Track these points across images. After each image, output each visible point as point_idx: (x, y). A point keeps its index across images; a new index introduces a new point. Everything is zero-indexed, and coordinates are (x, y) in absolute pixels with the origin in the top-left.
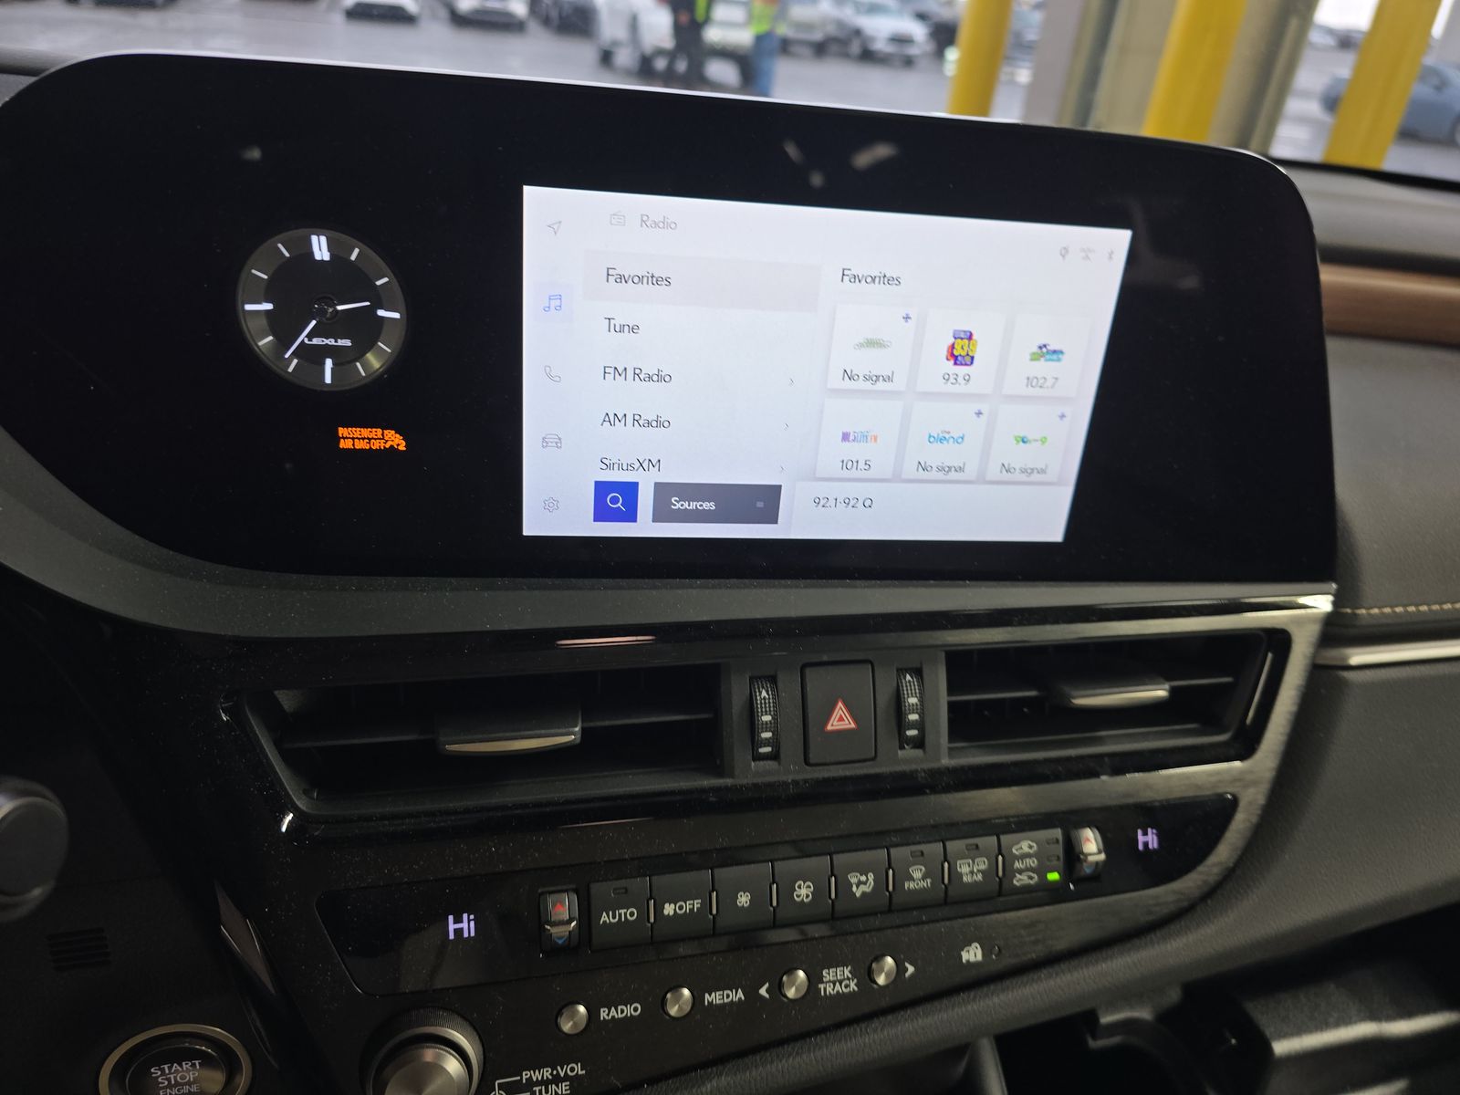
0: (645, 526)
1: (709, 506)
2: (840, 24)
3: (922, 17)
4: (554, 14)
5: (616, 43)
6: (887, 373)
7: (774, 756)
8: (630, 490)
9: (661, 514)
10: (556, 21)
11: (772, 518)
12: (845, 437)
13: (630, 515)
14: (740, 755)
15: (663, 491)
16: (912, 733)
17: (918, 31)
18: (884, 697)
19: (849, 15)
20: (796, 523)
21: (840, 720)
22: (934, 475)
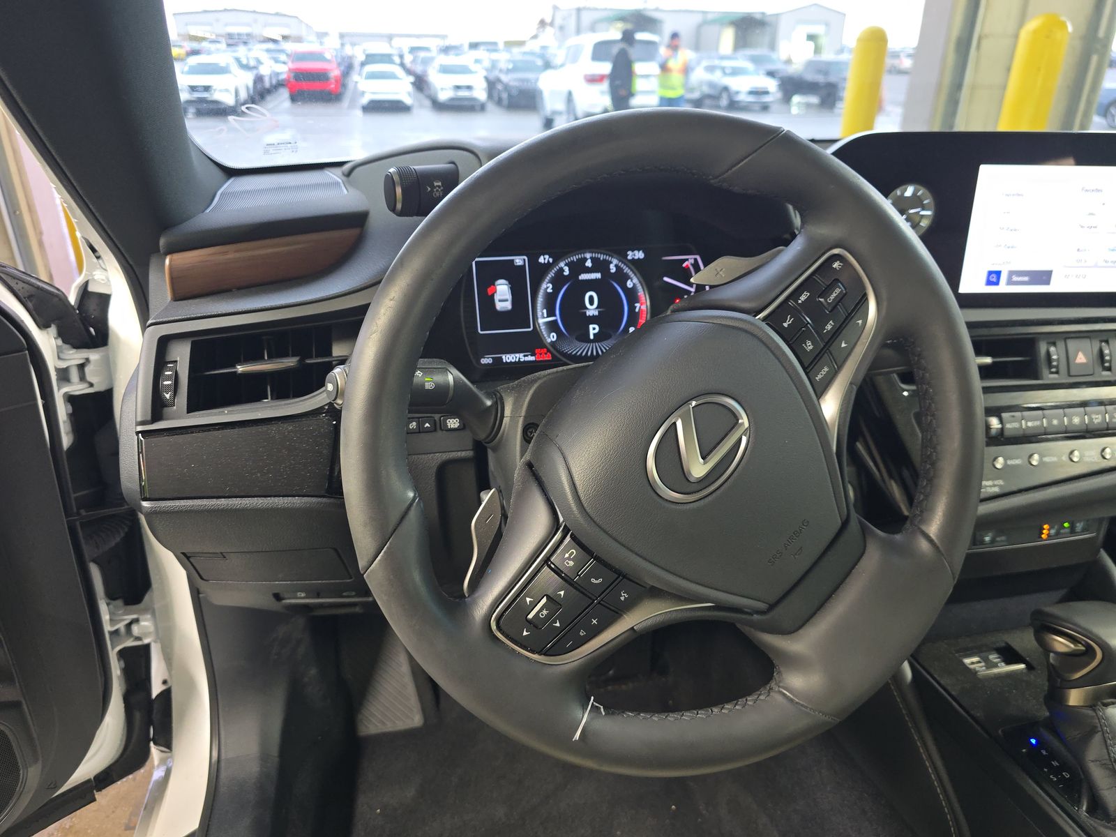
0: (1003, 288)
1: (1026, 279)
2: (712, 85)
3: (771, 74)
4: (505, 96)
5: (555, 113)
6: (1094, 225)
7: (1057, 373)
8: (998, 273)
9: (1010, 282)
10: (505, 102)
11: (1047, 282)
12: (1078, 250)
13: (997, 283)
14: (1045, 371)
15: (1011, 273)
16: (1107, 365)
17: (772, 85)
18: (1096, 350)
19: (718, 78)
20: (1056, 286)
21: (1081, 358)
22: (1110, 264)
